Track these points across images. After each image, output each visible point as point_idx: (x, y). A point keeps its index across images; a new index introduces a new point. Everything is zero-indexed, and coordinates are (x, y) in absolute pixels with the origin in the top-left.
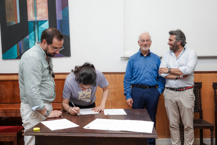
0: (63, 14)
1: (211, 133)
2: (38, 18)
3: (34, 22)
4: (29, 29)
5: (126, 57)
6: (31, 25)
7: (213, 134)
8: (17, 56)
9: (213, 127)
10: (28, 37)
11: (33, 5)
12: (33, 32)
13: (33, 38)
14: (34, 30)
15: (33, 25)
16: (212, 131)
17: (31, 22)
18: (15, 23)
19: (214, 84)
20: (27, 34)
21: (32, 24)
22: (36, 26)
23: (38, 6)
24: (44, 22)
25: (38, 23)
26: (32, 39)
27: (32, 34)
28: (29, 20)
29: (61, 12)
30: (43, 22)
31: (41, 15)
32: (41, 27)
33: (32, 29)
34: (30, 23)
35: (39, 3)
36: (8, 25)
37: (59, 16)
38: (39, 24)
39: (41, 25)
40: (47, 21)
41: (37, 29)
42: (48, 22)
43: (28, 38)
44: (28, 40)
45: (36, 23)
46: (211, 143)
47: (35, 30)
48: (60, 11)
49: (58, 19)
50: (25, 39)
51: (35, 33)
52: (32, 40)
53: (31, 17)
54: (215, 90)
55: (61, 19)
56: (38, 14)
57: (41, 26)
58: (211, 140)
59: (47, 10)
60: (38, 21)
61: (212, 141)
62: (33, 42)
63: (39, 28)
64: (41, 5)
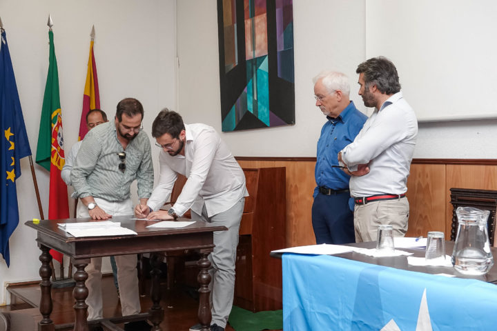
0: (285, 39)
2: (258, 53)
3: (251, 60)
4: (247, 76)
6: (249, 67)
8: (235, 127)
10: (245, 90)
12: (251, 80)
13: (251, 91)
15: (251, 68)
17: (249, 61)
18: (232, 67)
20: (245, 85)
21: (251, 64)
22: (254, 68)
25: (257, 61)
26: (250, 93)
27: (250, 84)
28: (247, 59)
29: (283, 35)
30: (262, 58)
31: (260, 46)
32: (260, 70)
33: (250, 74)
34: (248, 64)
35: (258, 24)
36: (227, 71)
37: (280, 48)
38: (258, 63)
39: (259, 66)
40: (266, 56)
41: (255, 74)
42: (267, 58)
43: (247, 92)
44: (246, 96)
45: (254, 62)
47: (253, 75)
48: (281, 34)
49: (279, 50)
50: (243, 93)
51: (253, 81)
52: (250, 96)
53: (250, 54)
55: (283, 50)
56: (257, 46)
57: (260, 68)
59: (267, 34)
62: (251, 98)
63: (258, 71)
64: (259, 26)
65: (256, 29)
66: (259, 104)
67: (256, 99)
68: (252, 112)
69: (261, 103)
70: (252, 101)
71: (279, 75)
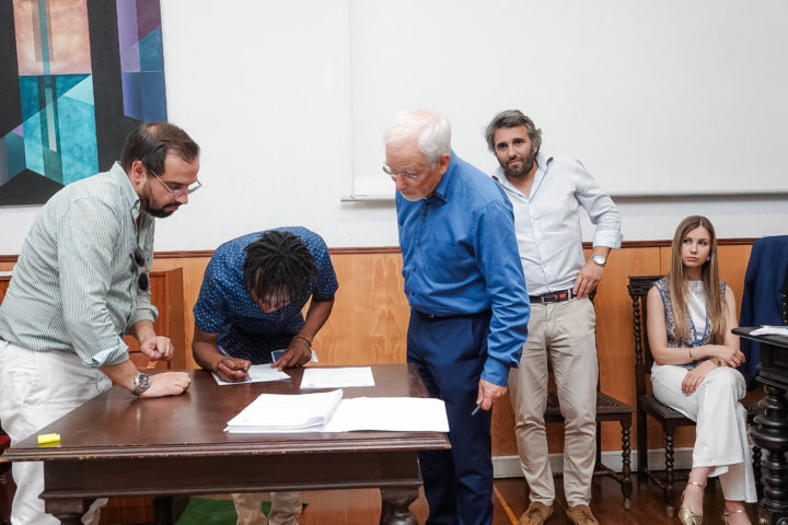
0: (143, 54)
1: (623, 432)
2: (56, 68)
3: (40, 79)
4: (25, 105)
5: (357, 198)
6: (31, 89)
7: (628, 435)
9: (630, 413)
10: (18, 131)
11: (34, 20)
12: (38, 114)
13: (40, 136)
14: (42, 105)
15: (36, 92)
16: (626, 426)
17: (31, 78)
19: (632, 280)
20: (17, 119)
21: (35, 85)
22: (48, 93)
23: (54, 25)
24: (75, 79)
25: (54, 85)
26: (36, 137)
27: (34, 120)
28: (22, 72)
29: (136, 46)
30: (72, 79)
31: (66, 56)
32: (66, 97)
33: (33, 103)
34: (26, 83)
35: (58, 15)
37: (130, 61)
38: (59, 85)
39: (65, 90)
40: (86, 76)
41: (51, 104)
42: (90, 78)
43: (22, 135)
44: (21, 140)
45: (48, 82)
46: (625, 464)
47: (45, 106)
48: (133, 43)
49: (125, 69)
50: (9, 136)
51: (43, 116)
52: (34, 143)
53: (29, 61)
54: (635, 300)
55: (138, 70)
56: (55, 53)
57: (65, 95)
58: (624, 455)
59: (88, 37)
60: (54, 78)
61: (626, 456)
62: (40, 147)
63: (59, 99)
64: (64, 20)
65: (53, 22)
66: (65, 159)
67: (53, 147)
68: (42, 173)
69: (74, 157)
70: (41, 151)
71: (127, 113)
